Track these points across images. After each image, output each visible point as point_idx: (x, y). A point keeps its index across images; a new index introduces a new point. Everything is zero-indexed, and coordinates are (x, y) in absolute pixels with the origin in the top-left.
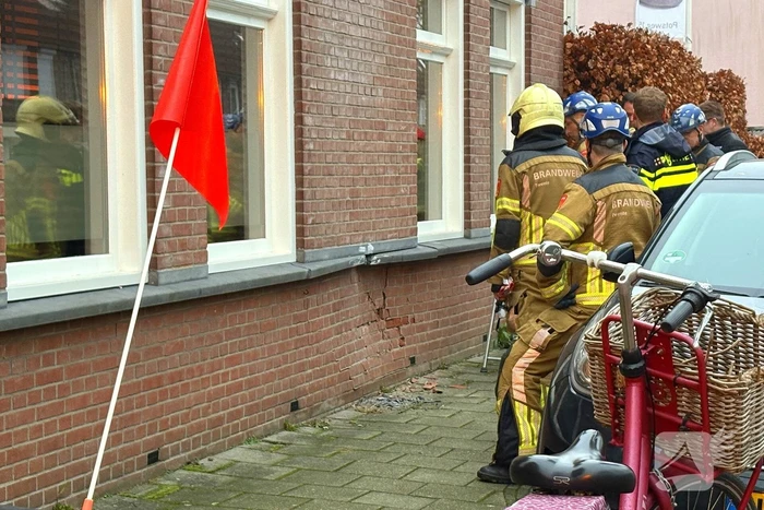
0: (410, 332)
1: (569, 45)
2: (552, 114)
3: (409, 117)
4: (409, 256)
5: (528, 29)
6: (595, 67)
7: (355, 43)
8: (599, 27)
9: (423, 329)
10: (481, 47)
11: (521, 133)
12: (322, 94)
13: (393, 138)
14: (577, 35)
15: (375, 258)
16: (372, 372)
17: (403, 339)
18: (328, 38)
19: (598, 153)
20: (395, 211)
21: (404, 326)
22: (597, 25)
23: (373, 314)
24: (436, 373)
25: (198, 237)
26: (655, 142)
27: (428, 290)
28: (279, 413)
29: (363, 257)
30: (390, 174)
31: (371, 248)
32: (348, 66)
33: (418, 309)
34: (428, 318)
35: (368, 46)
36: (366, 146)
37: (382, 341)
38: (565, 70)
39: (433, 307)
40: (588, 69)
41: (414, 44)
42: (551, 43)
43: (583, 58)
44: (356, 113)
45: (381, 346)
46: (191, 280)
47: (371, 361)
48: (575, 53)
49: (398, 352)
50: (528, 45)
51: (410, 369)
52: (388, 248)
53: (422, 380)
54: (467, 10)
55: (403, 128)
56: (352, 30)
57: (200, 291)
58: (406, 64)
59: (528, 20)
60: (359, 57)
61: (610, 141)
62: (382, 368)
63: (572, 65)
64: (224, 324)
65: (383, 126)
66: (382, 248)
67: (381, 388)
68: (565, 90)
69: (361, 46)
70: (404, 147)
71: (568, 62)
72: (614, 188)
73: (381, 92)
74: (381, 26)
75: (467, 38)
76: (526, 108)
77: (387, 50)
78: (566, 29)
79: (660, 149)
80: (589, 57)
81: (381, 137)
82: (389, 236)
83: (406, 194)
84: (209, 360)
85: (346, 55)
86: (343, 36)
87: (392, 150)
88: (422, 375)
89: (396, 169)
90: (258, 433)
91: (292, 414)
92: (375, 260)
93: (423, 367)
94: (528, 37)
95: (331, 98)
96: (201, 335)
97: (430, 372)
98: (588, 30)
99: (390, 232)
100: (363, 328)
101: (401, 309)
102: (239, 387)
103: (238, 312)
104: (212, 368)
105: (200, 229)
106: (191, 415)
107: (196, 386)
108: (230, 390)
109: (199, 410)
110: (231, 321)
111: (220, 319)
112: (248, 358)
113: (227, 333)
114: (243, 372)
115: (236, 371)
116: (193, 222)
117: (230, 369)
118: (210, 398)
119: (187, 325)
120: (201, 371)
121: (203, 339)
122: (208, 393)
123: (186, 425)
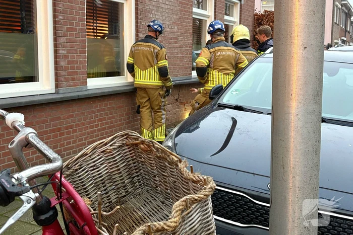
0: (189, 106)
1: (256, 17)
2: (245, 35)
3: (189, 37)
4: (187, 82)
5: (241, 11)
6: (264, 23)
7: (164, 10)
8: (266, 11)
10: (221, 15)
11: (234, 42)
13: (181, 43)
14: (259, 14)
17: (186, 108)
18: (151, 7)
19: (215, 38)
20: (182, 67)
21: (187, 104)
22: (265, 11)
23: (174, 101)
25: (82, 76)
30: (180, 55)
32: (161, 18)
33: (192, 99)
35: (171, 11)
37: (177, 109)
38: (255, 24)
41: (192, 12)
42: (250, 16)
43: (260, 21)
46: (78, 91)
47: (171, 116)
48: (258, 19)
49: (182, 112)
50: (240, 16)
52: (179, 79)
54: (215, 3)
55: (186, 40)
56: (163, 6)
57: (79, 96)
58: (188, 19)
59: (241, 8)
60: (166, 15)
61: (219, 33)
62: (176, 118)
63: (257, 23)
64: (97, 107)
65: (177, 39)
66: (176, 79)
67: (175, 125)
68: (254, 31)
69: (167, 11)
70: (186, 46)
72: (217, 48)
73: (176, 28)
74: (177, 5)
75: (215, 12)
76: (235, 33)
77: (179, 13)
78: (255, 12)
80: (262, 20)
81: (176, 43)
82: (179, 75)
83: (187, 62)
84: (88, 120)
85: (159, 14)
86: (158, 7)
87: (181, 47)
89: (182, 54)
94: (240, 13)
96: (83, 112)
98: (262, 12)
100: (169, 106)
101: (185, 99)
102: (105, 129)
103: (104, 103)
104: (90, 123)
105: (83, 73)
106: (77, 141)
107: (80, 130)
108: (99, 130)
109: (82, 138)
110: (100, 106)
111: (94, 105)
112: (109, 118)
113: (97, 110)
114: (107, 123)
115: (103, 123)
116: (79, 71)
117: (99, 123)
118: (88, 134)
119: (75, 108)
120: (83, 124)
121: (84, 113)
122: (88, 132)
123: (74, 145)
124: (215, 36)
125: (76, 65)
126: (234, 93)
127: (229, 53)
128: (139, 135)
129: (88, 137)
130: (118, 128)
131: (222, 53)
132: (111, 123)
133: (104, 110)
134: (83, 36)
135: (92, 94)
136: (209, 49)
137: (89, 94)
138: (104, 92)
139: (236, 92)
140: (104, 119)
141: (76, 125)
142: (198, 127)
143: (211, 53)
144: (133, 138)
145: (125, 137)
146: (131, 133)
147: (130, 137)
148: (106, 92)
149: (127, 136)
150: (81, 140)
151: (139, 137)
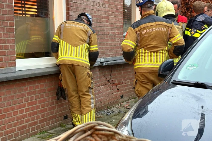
0: (121, 87)
2: (169, 10)
3: (120, 16)
4: (119, 62)
6: (191, 4)
9: (126, 86)
12: (79, 4)
13: (113, 22)
15: (105, 63)
16: (104, 102)
17: (118, 90)
19: (144, 11)
20: (114, 47)
21: (119, 86)
23: (106, 82)
24: (131, 101)
25: (10, 56)
26: (201, 20)
27: (128, 74)
28: (57, 121)
29: (99, 63)
30: (111, 35)
31: (103, 60)
33: (124, 80)
34: (128, 82)
36: (100, 24)
37: (110, 91)
38: (182, 5)
39: (130, 79)
40: (189, 5)
44: (95, 13)
45: (109, 93)
46: (6, 73)
47: (104, 98)
49: (115, 94)
51: (121, 100)
52: (111, 60)
53: (125, 103)
55: (117, 19)
57: (7, 78)
61: (149, 5)
62: (108, 100)
63: (184, 4)
64: (26, 89)
65: (108, 18)
66: (108, 60)
67: (108, 107)
68: (182, 11)
70: (117, 26)
71: (183, 2)
72: (143, 26)
73: (107, 6)
79: (203, 23)
81: (107, 22)
82: (111, 56)
83: (118, 42)
84: (18, 104)
87: (112, 26)
88: (126, 101)
89: (114, 33)
90: (45, 130)
91: (64, 120)
92: (105, 64)
93: (126, 99)
95: (83, 6)
96: (12, 95)
97: (129, 100)
99: (112, 54)
100: (101, 87)
101: (118, 80)
102: (35, 113)
103: (34, 85)
104: (19, 107)
105: (11, 53)
106: (7, 127)
107: (10, 115)
108: (30, 115)
109: (12, 124)
110: (31, 88)
111: (24, 88)
112: (40, 102)
113: (28, 93)
114: (38, 107)
115: (34, 107)
116: (7, 50)
117: (30, 107)
118: (18, 119)
119: (4, 91)
120: (13, 109)
121: (13, 97)
122: (17, 117)
123: (3, 131)
124: (145, 9)
125: (3, 45)
126: (191, 68)
127: (157, 29)
128: (114, 129)
129: (18, 122)
130: (50, 112)
131: (148, 31)
132: (42, 106)
133: (35, 92)
134: (11, 13)
135: (21, 76)
136: (134, 29)
137: (18, 76)
138: (34, 74)
139: (193, 68)
140: (35, 103)
141: (4, 109)
142: (146, 112)
143: (136, 32)
144: (103, 135)
145: (89, 132)
146: (99, 125)
147: (97, 132)
148: (37, 74)
149: (92, 130)
150: (11, 126)
151: (116, 133)
